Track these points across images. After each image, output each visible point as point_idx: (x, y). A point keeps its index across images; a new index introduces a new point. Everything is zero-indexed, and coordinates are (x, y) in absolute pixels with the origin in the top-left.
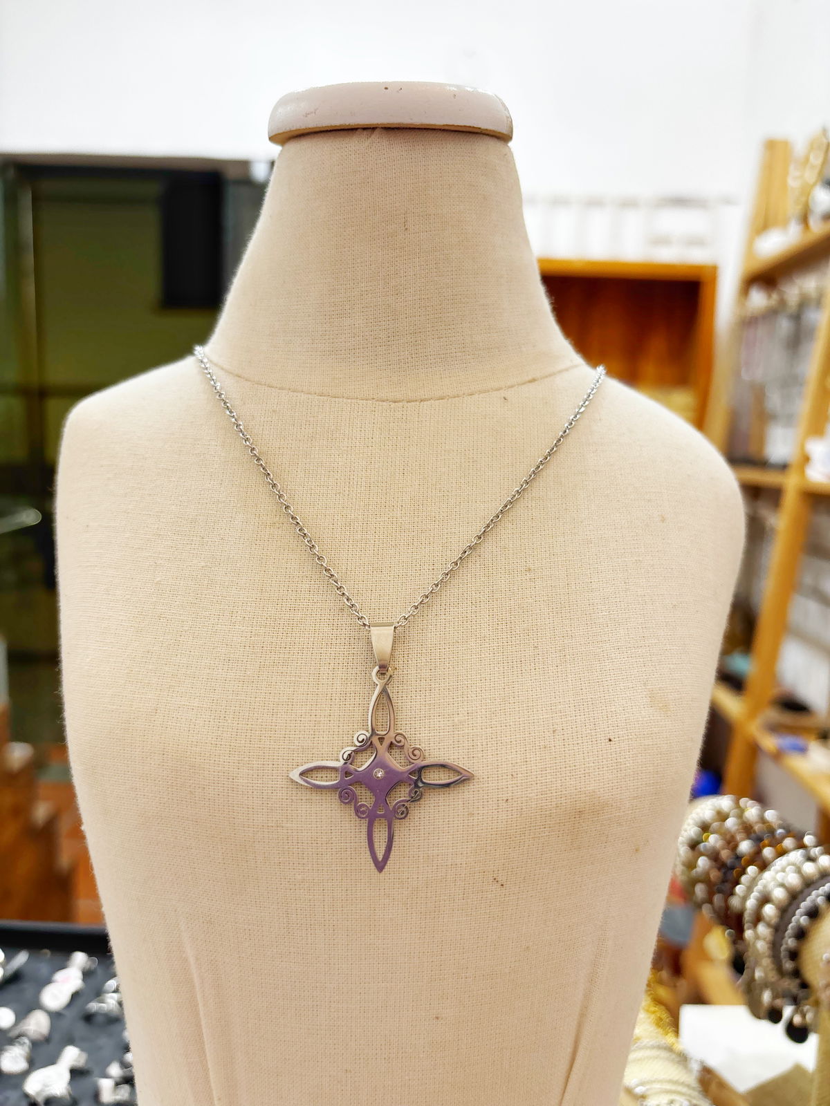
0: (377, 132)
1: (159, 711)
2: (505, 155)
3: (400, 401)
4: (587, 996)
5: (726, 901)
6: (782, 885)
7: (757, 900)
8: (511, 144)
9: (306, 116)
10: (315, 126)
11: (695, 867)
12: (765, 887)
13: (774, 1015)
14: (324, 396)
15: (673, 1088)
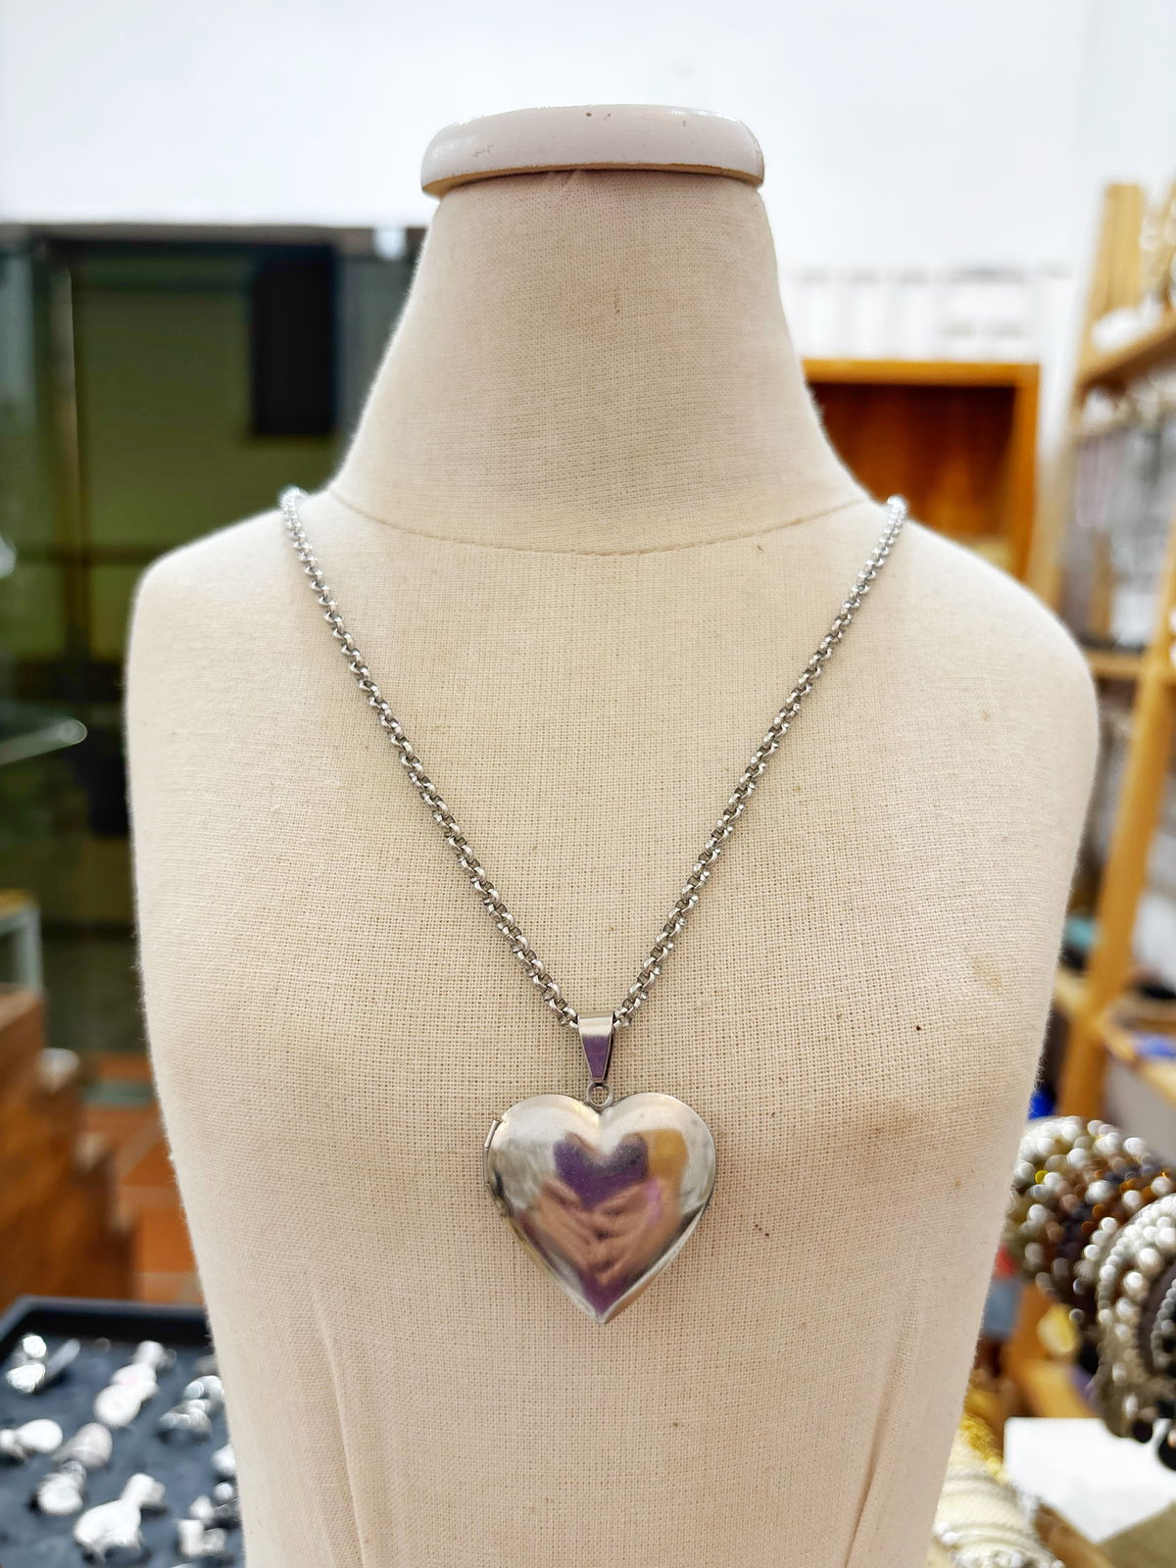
0: (575, 176)
1: (280, 991)
2: (756, 205)
3: (610, 554)
4: (889, 1395)
5: (1071, 1267)
6: (1152, 1245)
7: (1116, 1266)
8: (761, 190)
9: (476, 156)
10: (489, 170)
11: (1025, 1220)
12: (1127, 1247)
13: (1140, 1432)
14: (505, 548)
15: (998, 1534)
